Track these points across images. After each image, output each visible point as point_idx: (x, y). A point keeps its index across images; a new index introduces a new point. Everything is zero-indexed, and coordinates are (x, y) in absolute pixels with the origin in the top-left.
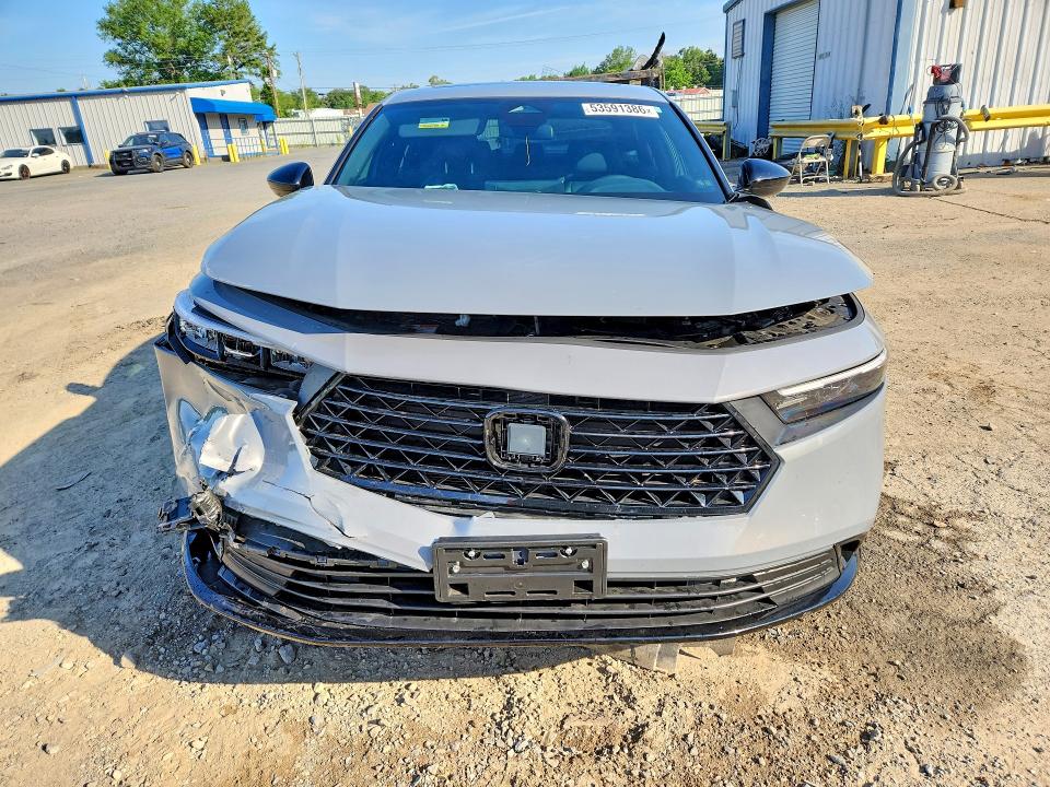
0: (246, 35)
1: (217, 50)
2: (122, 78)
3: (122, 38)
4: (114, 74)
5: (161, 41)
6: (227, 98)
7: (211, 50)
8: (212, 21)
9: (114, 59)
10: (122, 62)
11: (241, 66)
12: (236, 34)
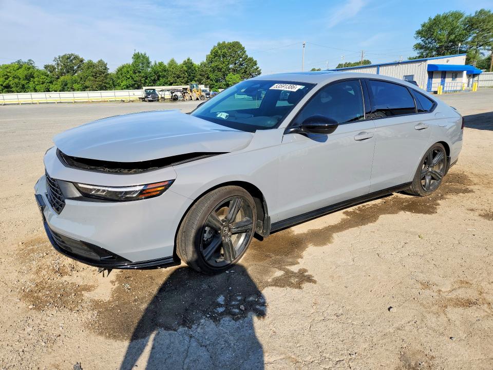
0: (489, 30)
1: (470, 39)
2: (418, 55)
3: (425, 37)
4: (415, 54)
5: (441, 37)
6: (449, 64)
7: (467, 39)
8: (472, 25)
9: (419, 47)
10: (421, 48)
11: (480, 46)
12: (483, 30)
